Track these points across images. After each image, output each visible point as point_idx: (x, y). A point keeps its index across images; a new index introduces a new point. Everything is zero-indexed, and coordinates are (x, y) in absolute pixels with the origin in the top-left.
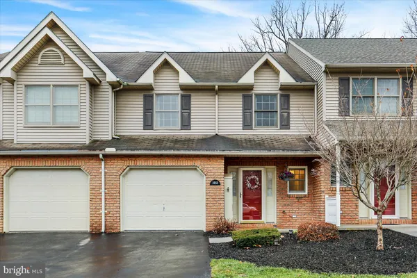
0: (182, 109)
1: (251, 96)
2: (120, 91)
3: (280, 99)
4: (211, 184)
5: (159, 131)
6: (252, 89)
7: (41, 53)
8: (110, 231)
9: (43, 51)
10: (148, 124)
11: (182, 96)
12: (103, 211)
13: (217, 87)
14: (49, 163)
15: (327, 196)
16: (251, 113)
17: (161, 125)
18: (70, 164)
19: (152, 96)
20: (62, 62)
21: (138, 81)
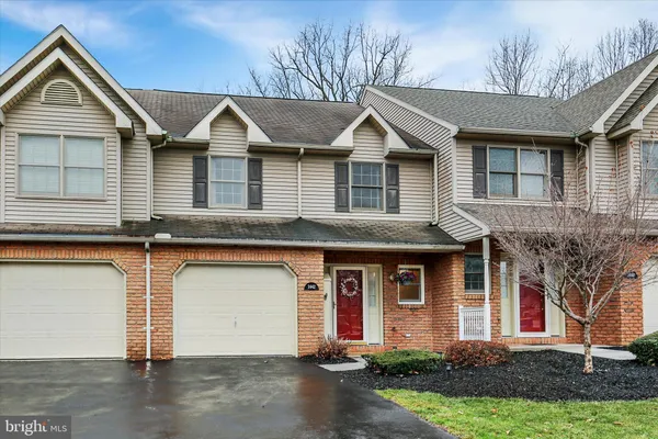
0: (250, 179)
1: (347, 165)
2: (163, 149)
3: (387, 170)
4: (306, 288)
5: (217, 210)
6: (348, 156)
7: (46, 87)
8: (158, 357)
9: (49, 84)
10: (200, 199)
11: (250, 160)
12: (148, 328)
13: (302, 150)
14: (62, 255)
15: (461, 307)
16: (347, 189)
17: (219, 201)
18: (96, 256)
19: (206, 159)
20: (80, 102)
21: (189, 137)
